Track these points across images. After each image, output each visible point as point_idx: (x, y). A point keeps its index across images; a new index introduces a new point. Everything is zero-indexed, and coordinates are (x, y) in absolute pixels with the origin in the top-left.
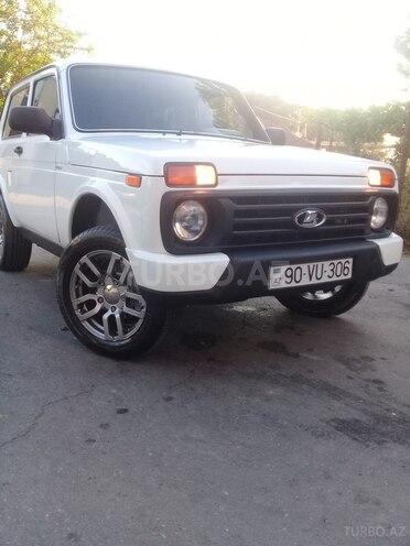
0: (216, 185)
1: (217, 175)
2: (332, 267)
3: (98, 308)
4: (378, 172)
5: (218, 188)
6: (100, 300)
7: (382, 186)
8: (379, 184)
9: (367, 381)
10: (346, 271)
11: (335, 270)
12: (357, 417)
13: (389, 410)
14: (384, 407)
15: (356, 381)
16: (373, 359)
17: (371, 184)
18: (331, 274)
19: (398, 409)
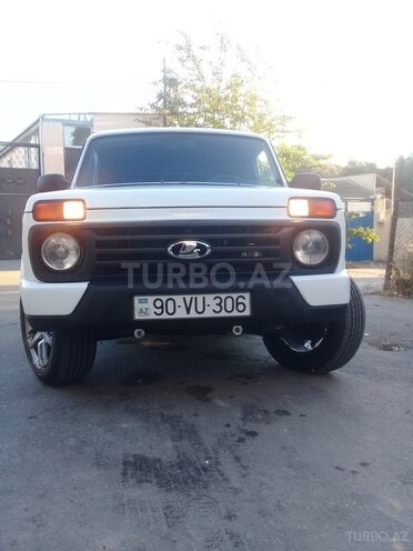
0: (84, 219)
1: (86, 209)
2: (217, 300)
4: (305, 202)
5: (86, 221)
7: (309, 216)
8: (306, 214)
9: (242, 431)
10: (241, 308)
11: (223, 304)
12: (164, 458)
13: (208, 458)
14: (212, 454)
15: (228, 429)
16: (288, 414)
17: (292, 213)
18: (218, 309)
19: (221, 459)
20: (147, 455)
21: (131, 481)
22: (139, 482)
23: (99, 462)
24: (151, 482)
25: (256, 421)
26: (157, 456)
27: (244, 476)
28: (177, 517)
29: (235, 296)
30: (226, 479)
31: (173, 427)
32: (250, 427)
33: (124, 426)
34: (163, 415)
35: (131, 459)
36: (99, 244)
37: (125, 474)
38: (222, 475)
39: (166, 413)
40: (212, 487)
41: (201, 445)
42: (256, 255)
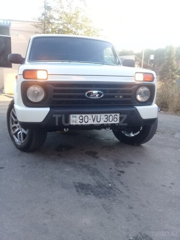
0: (47, 79)
1: (48, 75)
2: (106, 117)
3: (17, 130)
4: (142, 75)
7: (143, 81)
8: (142, 80)
9: (118, 171)
10: (115, 120)
11: (108, 118)
12: (91, 184)
13: (110, 183)
14: (110, 181)
15: (112, 170)
16: (133, 163)
17: (136, 80)
18: (106, 120)
19: (115, 183)
20: (83, 183)
21: (83, 194)
22: (86, 194)
23: (64, 186)
24: (91, 194)
25: (121, 166)
26: (88, 183)
27: (128, 190)
28: (110, 209)
29: (113, 115)
30: (121, 192)
31: (88, 170)
32: (120, 169)
33: (67, 170)
34: (81, 165)
35: (77, 184)
36: (55, 91)
37: (78, 191)
38: (119, 190)
39: (82, 163)
40: (117, 195)
41: (104, 177)
42: (121, 97)
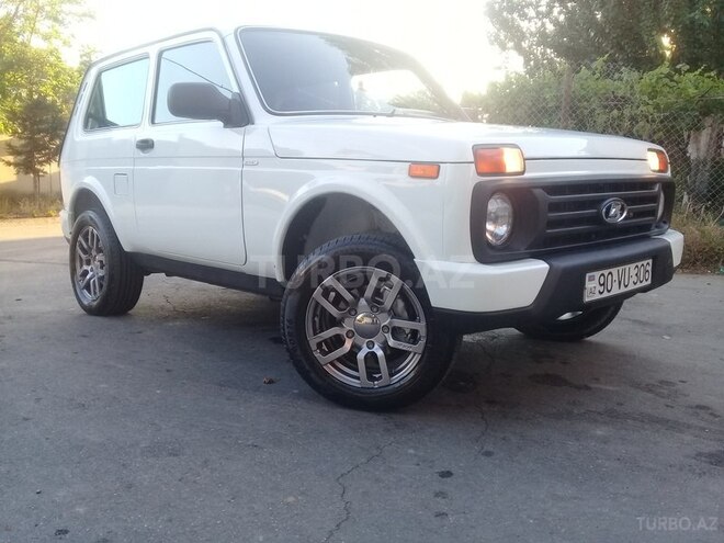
0: (523, 173)
1: (525, 159)
2: (637, 270)
3: (348, 345)
4: (655, 155)
5: (526, 175)
6: (350, 334)
7: (660, 171)
8: (658, 168)
10: (647, 276)
11: (639, 274)
18: (636, 280)
29: (645, 263)
